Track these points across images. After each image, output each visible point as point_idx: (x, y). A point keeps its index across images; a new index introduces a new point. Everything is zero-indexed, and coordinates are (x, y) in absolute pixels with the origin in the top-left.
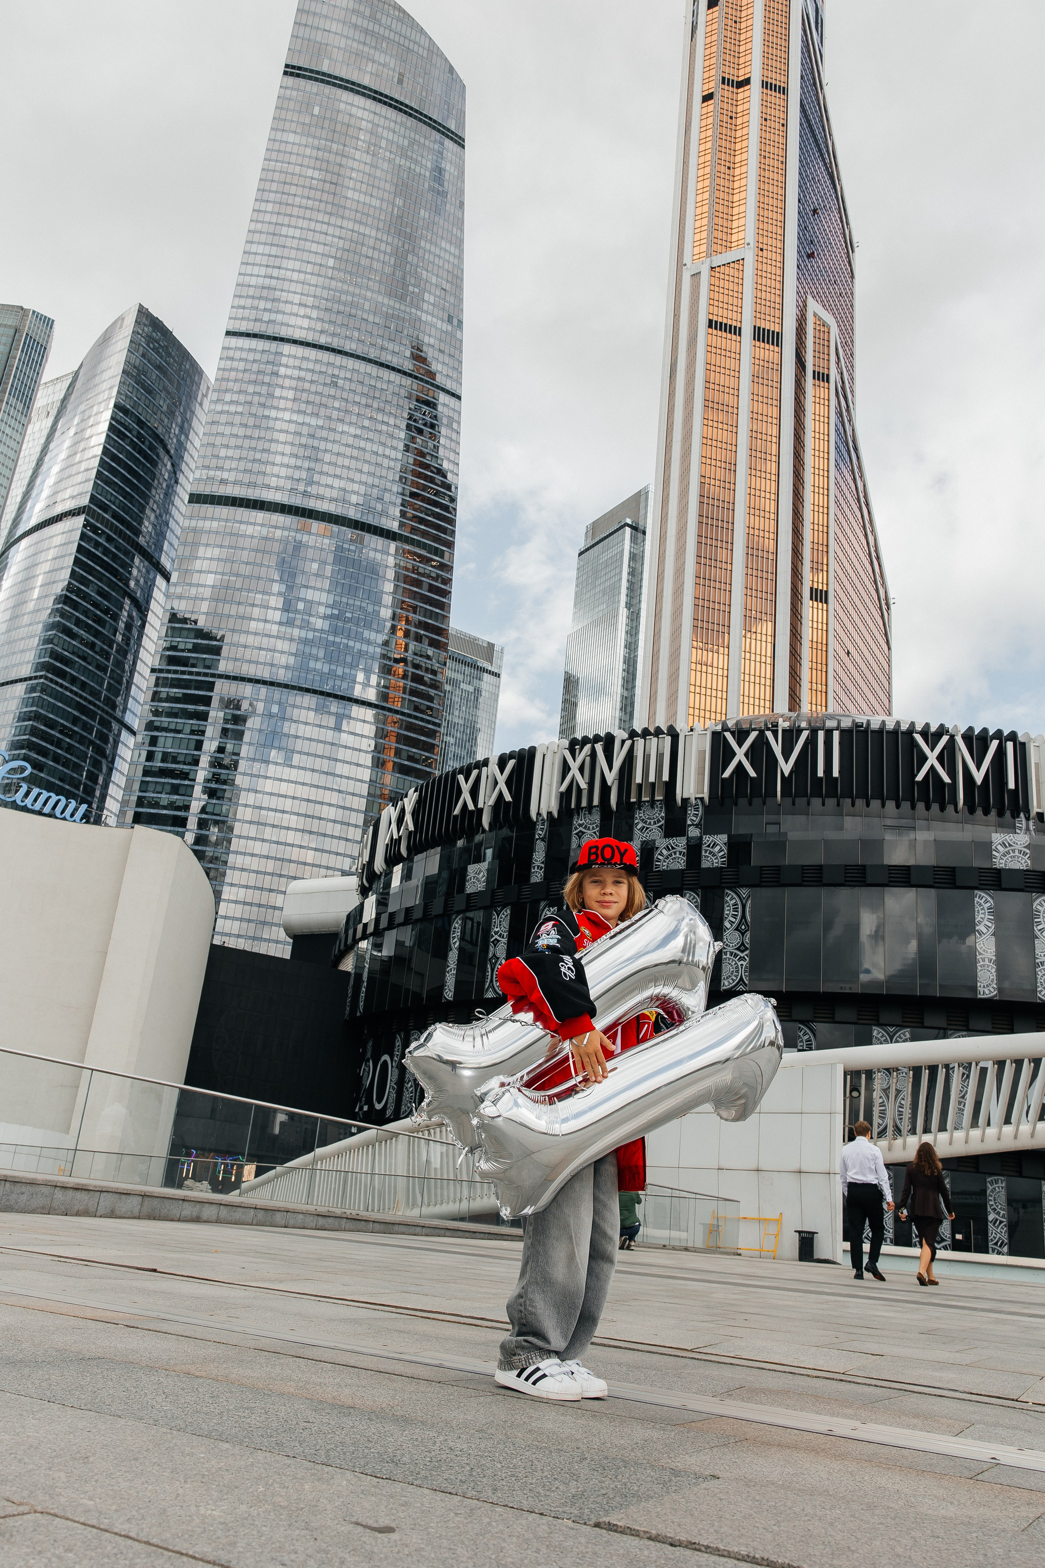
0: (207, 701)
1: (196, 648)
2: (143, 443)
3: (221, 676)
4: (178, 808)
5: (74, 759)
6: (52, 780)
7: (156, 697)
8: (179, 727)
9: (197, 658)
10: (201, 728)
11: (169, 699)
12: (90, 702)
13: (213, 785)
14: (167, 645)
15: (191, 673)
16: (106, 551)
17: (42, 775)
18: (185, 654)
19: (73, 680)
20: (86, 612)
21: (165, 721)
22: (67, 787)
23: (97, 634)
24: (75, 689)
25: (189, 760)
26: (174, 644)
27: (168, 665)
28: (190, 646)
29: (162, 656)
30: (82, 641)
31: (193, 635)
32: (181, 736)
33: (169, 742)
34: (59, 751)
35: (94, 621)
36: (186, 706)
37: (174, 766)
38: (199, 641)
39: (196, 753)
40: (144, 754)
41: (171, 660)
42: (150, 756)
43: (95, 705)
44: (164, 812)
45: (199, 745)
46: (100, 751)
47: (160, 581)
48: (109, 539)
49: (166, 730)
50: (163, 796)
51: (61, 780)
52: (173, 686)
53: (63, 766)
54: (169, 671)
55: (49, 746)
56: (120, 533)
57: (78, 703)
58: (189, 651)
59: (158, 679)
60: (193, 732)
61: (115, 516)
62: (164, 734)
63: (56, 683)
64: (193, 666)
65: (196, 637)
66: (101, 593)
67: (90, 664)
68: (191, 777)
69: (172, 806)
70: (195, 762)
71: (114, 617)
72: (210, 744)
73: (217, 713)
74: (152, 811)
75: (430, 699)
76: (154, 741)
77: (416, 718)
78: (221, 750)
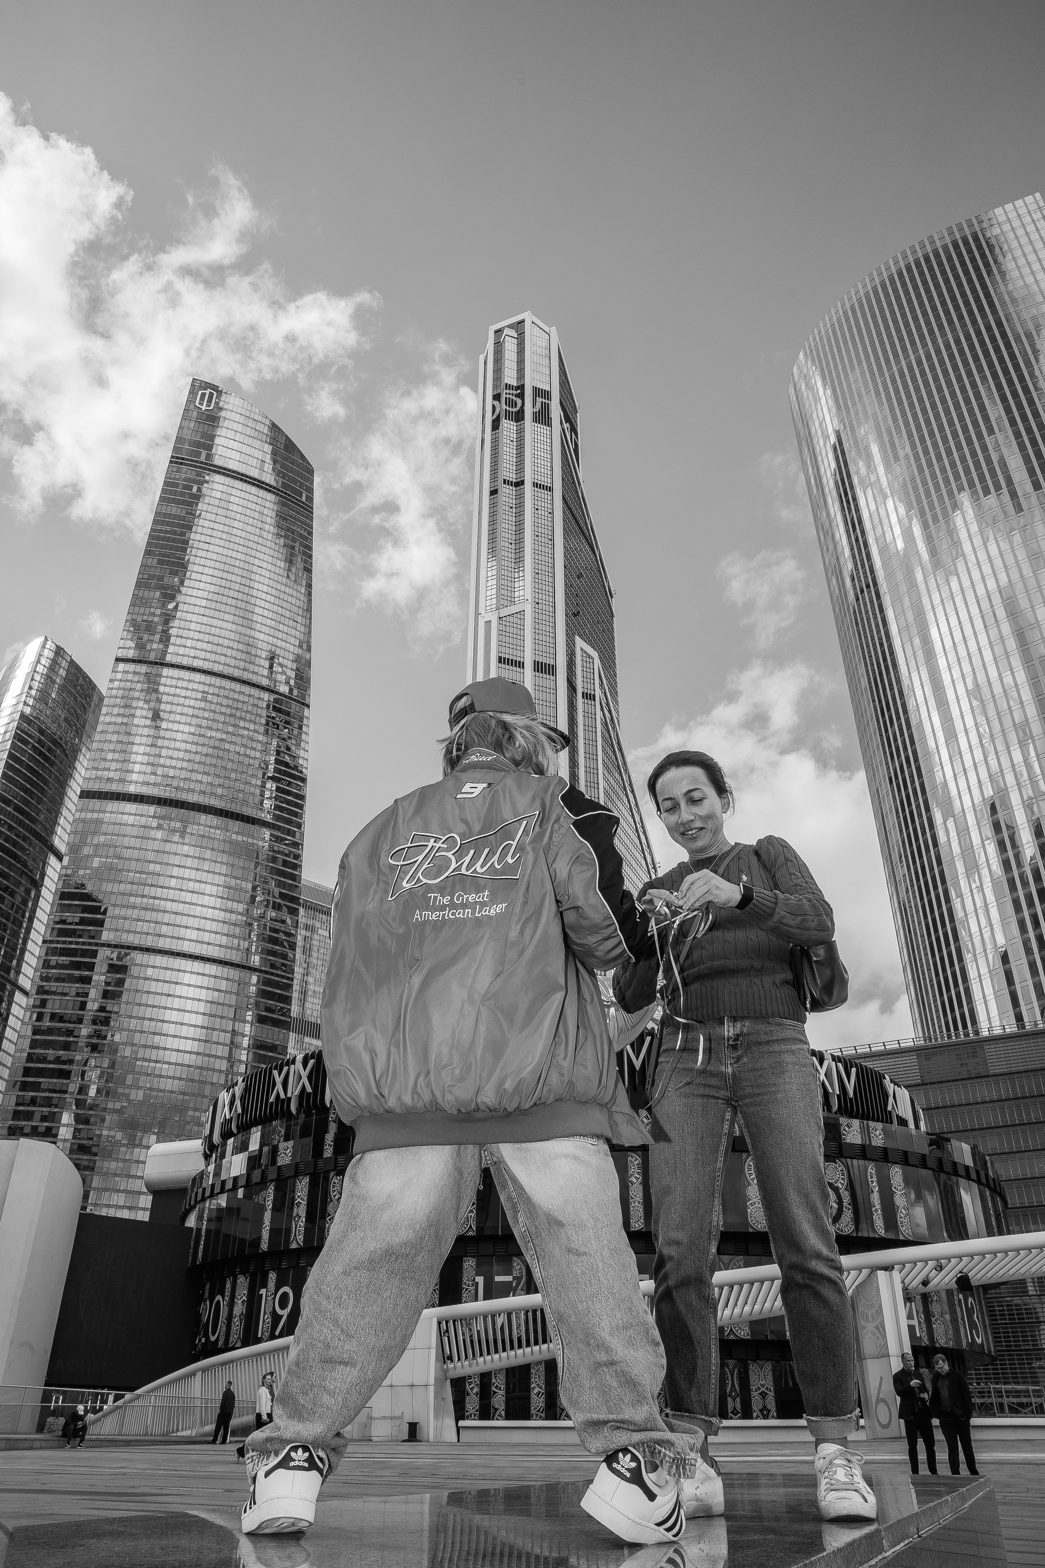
0: (91, 967)
1: (82, 921)
2: (43, 747)
3: (103, 945)
4: (64, 1062)
7: (46, 965)
8: (66, 991)
9: (83, 930)
10: (86, 991)
11: (58, 966)
13: (95, 1041)
14: (57, 919)
15: (77, 943)
16: (7, 839)
18: (73, 927)
21: (54, 986)
25: (74, 1019)
26: (63, 918)
27: (58, 936)
28: (77, 920)
29: (53, 929)
31: (80, 909)
32: (67, 998)
33: (57, 1003)
36: (72, 972)
37: (61, 1025)
38: (85, 915)
39: (80, 1013)
40: (35, 1016)
41: (62, 933)
42: (40, 1017)
44: (51, 1066)
45: (83, 1006)
47: (52, 860)
48: (10, 828)
49: (54, 993)
50: (50, 1051)
52: (61, 955)
54: (58, 942)
56: (20, 823)
58: (77, 924)
59: (48, 948)
60: (78, 995)
61: (17, 808)
62: (53, 997)
64: (80, 936)
65: (83, 912)
68: (75, 1034)
69: (58, 1060)
70: (80, 1021)
71: (12, 894)
72: (93, 1006)
73: (99, 977)
74: (40, 1065)
75: (285, 957)
76: (43, 1003)
77: (272, 974)
78: (102, 1009)
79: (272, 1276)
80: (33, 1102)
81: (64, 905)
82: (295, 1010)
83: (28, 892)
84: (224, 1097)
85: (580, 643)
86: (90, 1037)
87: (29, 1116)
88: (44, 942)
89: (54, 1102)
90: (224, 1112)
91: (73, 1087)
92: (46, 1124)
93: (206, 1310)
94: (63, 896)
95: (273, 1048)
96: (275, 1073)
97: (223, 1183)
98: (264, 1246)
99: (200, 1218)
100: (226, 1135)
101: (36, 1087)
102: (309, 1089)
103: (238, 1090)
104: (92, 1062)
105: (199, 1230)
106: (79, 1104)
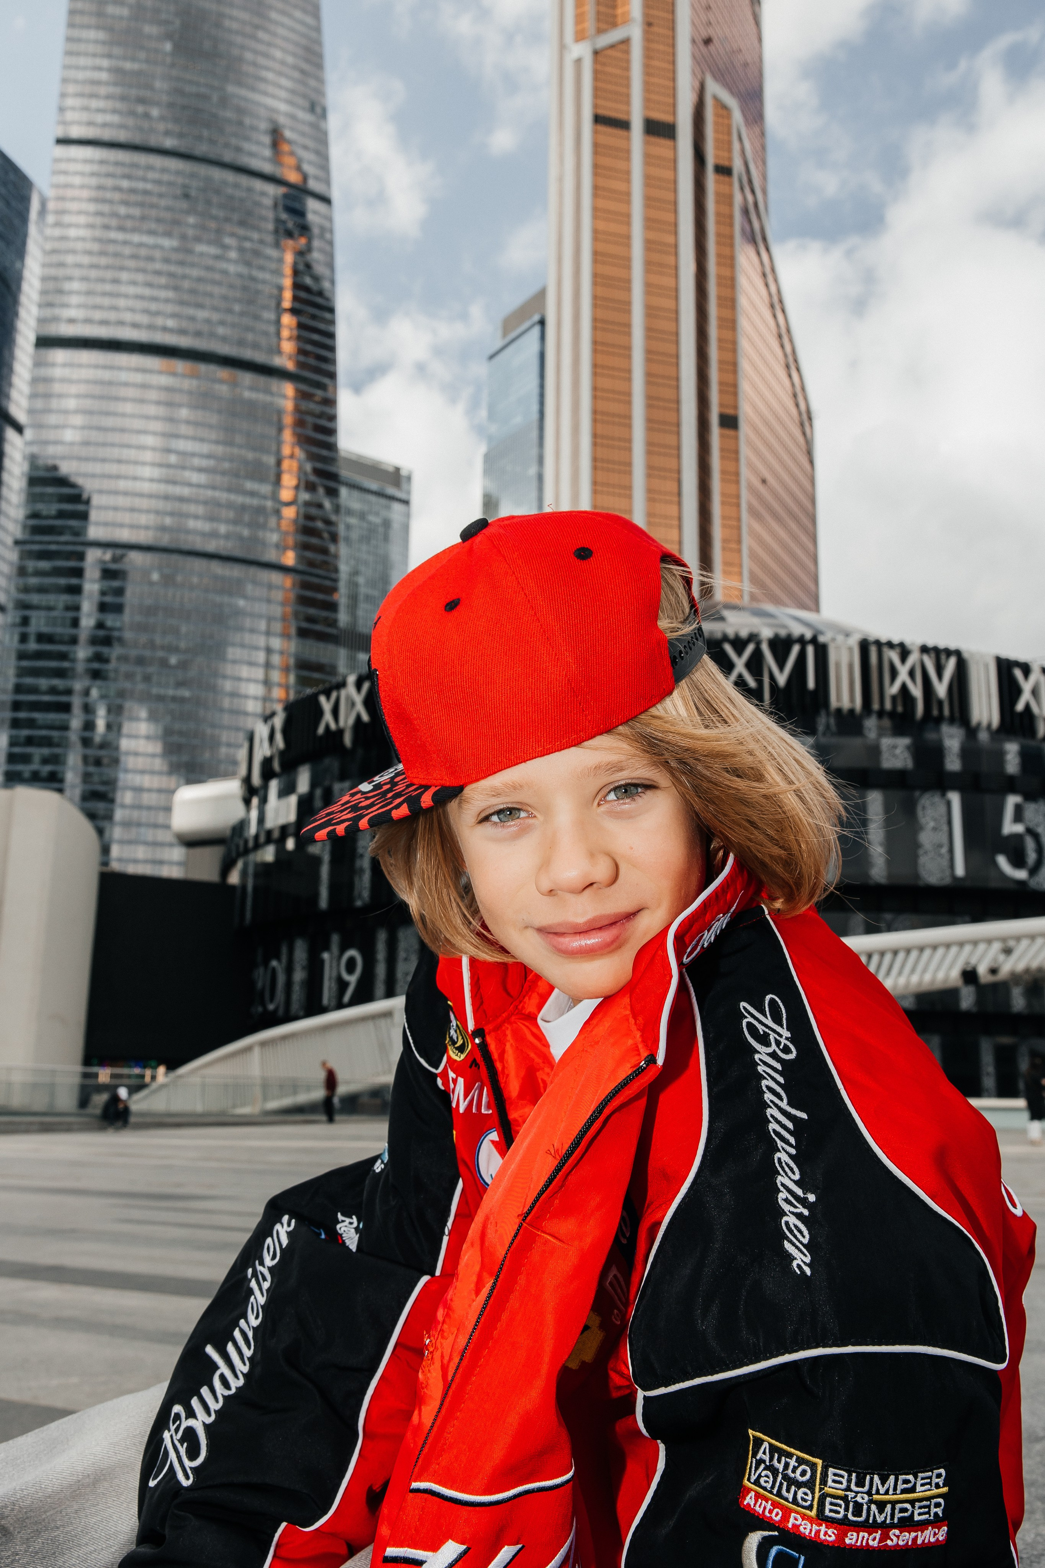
0: (79, 573)
1: (61, 515)
3: (91, 544)
4: (61, 693)
7: (22, 572)
8: (52, 603)
9: (63, 526)
10: (76, 603)
11: (38, 573)
13: (96, 665)
14: (28, 512)
15: (58, 543)
18: (50, 522)
21: (35, 598)
25: (66, 639)
26: (38, 511)
27: (33, 534)
28: (54, 512)
29: (25, 525)
31: (56, 499)
32: (54, 613)
33: (42, 622)
36: (56, 580)
37: (50, 647)
38: (64, 506)
39: (73, 631)
40: (16, 638)
41: (36, 530)
42: (24, 638)
44: (45, 698)
45: (75, 623)
47: (11, 435)
49: (37, 608)
50: (42, 680)
52: (40, 558)
54: (33, 542)
58: (55, 518)
59: (22, 551)
60: (67, 609)
62: (36, 613)
64: (61, 533)
65: (59, 503)
68: (71, 656)
69: (53, 691)
70: (74, 641)
72: (88, 620)
73: (92, 586)
74: (32, 698)
75: (325, 551)
76: (25, 621)
77: (311, 574)
78: (100, 625)
79: (335, 939)
80: (30, 741)
81: (37, 493)
82: (343, 618)
84: (262, 731)
85: (711, 86)
86: (89, 660)
87: (26, 759)
88: (17, 543)
89: (55, 741)
90: (262, 750)
91: (75, 724)
92: (48, 768)
93: (260, 977)
94: (33, 481)
95: (319, 668)
96: (322, 699)
97: (269, 833)
98: (324, 902)
99: (244, 874)
100: (268, 773)
101: (31, 724)
102: (365, 717)
103: (278, 721)
104: (95, 693)
105: (244, 887)
106: (86, 742)
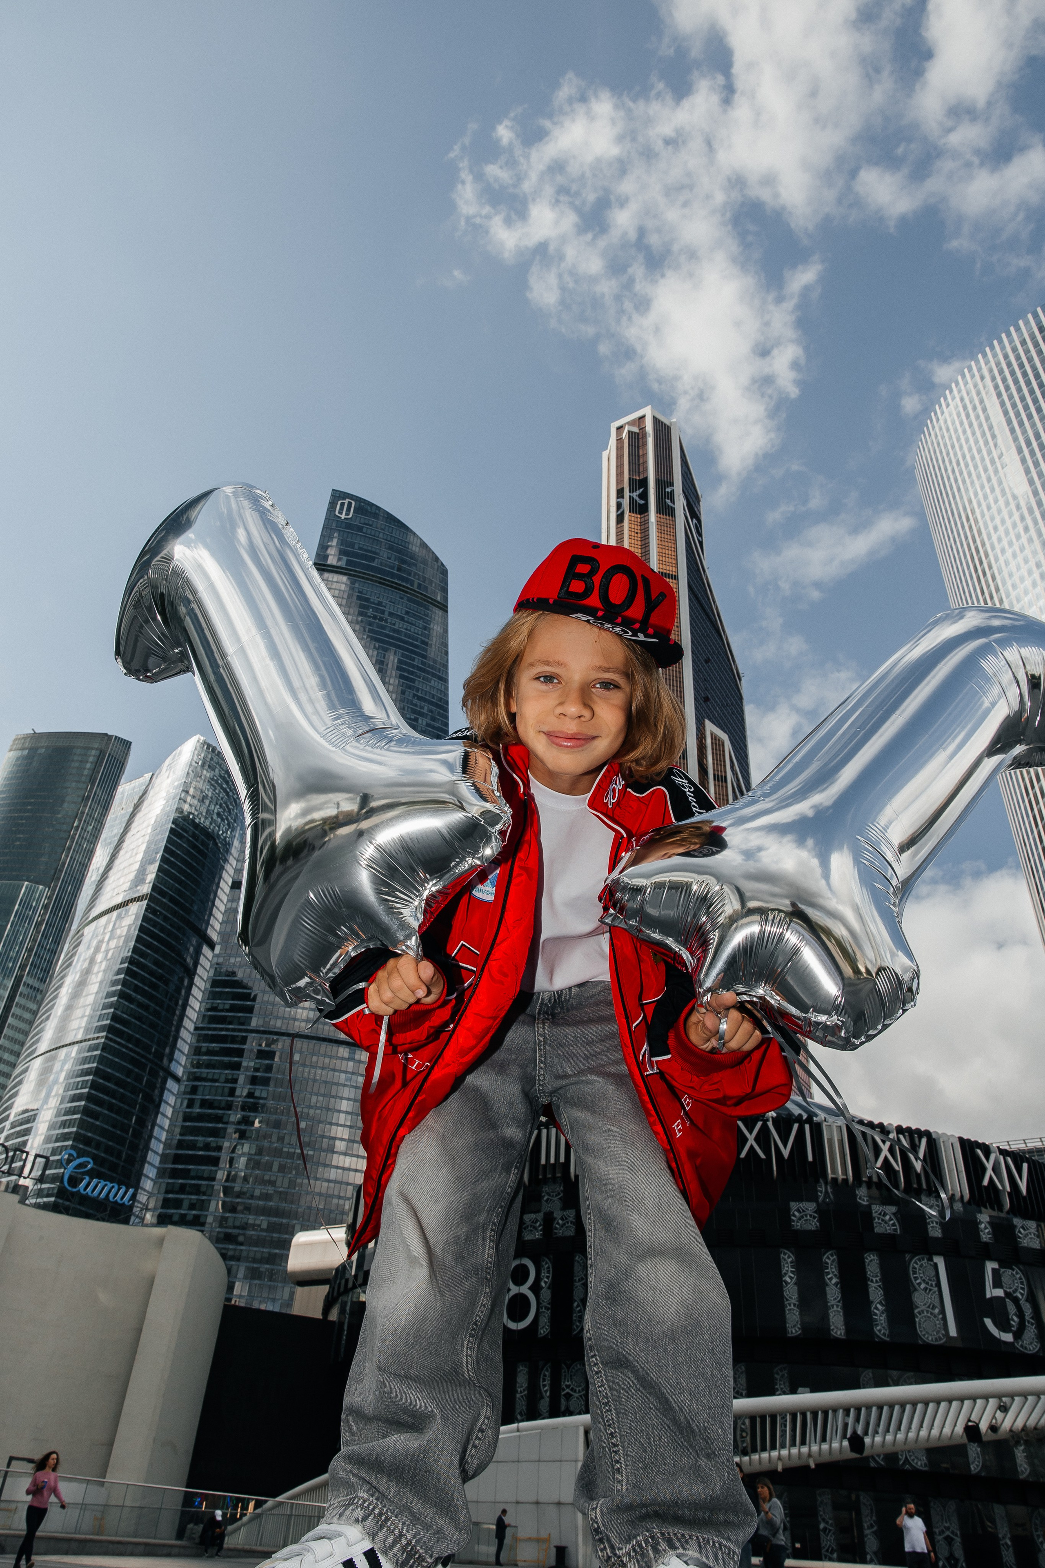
0: (240, 1053)
1: (233, 1008)
2: (197, 840)
3: (252, 1031)
4: (213, 1149)
5: (126, 1107)
6: (106, 1126)
7: (198, 1051)
8: (216, 1077)
9: (233, 1017)
10: (235, 1077)
11: (209, 1052)
12: (143, 1056)
13: (243, 1127)
14: (208, 1006)
15: (227, 1030)
16: (162, 929)
17: (98, 1123)
18: (223, 1014)
19: (129, 1039)
20: (143, 980)
21: (204, 1072)
22: (118, 1132)
23: (151, 997)
24: (130, 1046)
25: (223, 1104)
26: (215, 1005)
27: (209, 1023)
28: (227, 1007)
29: (204, 1016)
30: (140, 1005)
31: (231, 997)
32: (217, 1084)
33: (208, 1090)
34: (114, 1101)
35: (150, 987)
36: (222, 1058)
37: (210, 1111)
38: (236, 1002)
39: (230, 1099)
40: (186, 1102)
41: (213, 1020)
42: (191, 1104)
43: (146, 1058)
44: (201, 1153)
45: (232, 1092)
46: (148, 1098)
47: (205, 950)
48: (165, 919)
49: (205, 1080)
50: (200, 1138)
51: (114, 1126)
52: (212, 1041)
53: (116, 1114)
54: (209, 1029)
55: (105, 1097)
56: (175, 913)
57: (132, 1057)
58: (228, 1011)
59: (199, 1035)
60: (227, 1081)
62: (203, 1083)
63: (115, 1042)
64: (230, 1023)
65: (233, 999)
66: (157, 963)
67: (144, 1023)
68: (225, 1120)
69: (207, 1147)
70: (229, 1106)
71: (166, 982)
72: (242, 1090)
73: (248, 1063)
74: (190, 1152)
76: (194, 1090)
78: (250, 1095)
80: (182, 1189)
81: (216, 992)
83: (181, 980)
85: (710, 727)
86: (238, 1123)
87: (178, 1204)
88: (196, 1029)
89: (203, 1189)
91: (221, 1175)
92: (194, 1212)
94: (215, 983)
101: (185, 1174)
104: (240, 1149)
105: (341, 1324)
106: (227, 1191)
